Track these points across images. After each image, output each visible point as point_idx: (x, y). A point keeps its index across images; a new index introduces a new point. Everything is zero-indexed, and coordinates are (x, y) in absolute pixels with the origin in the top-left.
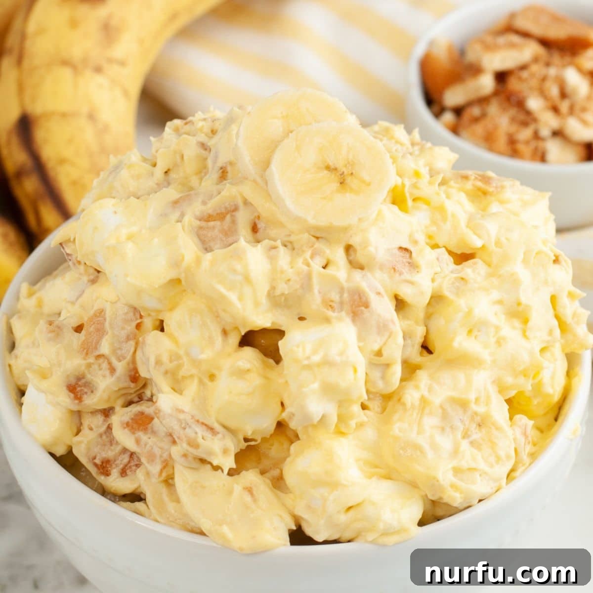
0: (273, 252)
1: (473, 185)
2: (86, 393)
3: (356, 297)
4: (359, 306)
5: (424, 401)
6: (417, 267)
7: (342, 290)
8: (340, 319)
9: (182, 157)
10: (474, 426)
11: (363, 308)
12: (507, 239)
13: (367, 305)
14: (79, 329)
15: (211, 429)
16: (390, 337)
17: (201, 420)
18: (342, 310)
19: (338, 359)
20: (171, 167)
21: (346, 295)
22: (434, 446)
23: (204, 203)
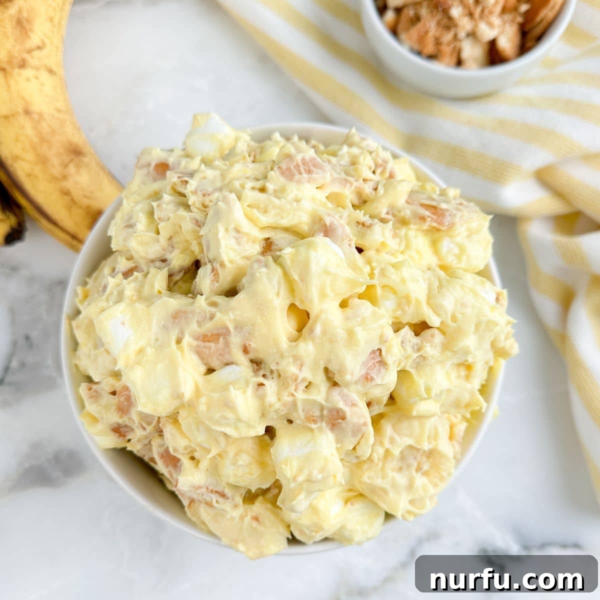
0: (261, 389)
1: (429, 226)
2: (128, 432)
3: (335, 413)
4: (337, 419)
5: (387, 452)
6: (386, 364)
7: (322, 408)
8: (320, 429)
9: (180, 227)
10: (424, 459)
11: (341, 421)
12: (462, 314)
13: (344, 418)
14: (114, 393)
15: (223, 495)
16: (362, 437)
17: (215, 489)
18: (322, 421)
19: (320, 477)
20: (173, 235)
21: (325, 412)
22: (394, 485)
23: (199, 324)
